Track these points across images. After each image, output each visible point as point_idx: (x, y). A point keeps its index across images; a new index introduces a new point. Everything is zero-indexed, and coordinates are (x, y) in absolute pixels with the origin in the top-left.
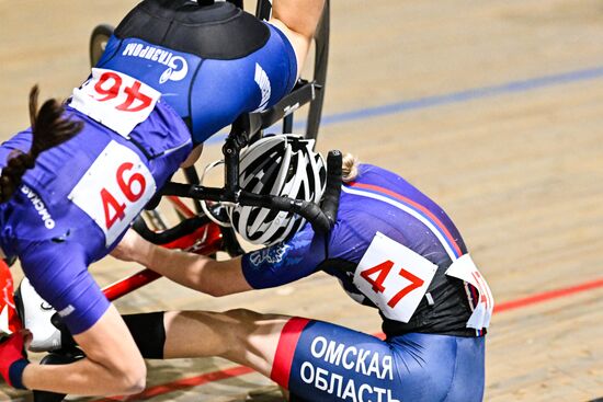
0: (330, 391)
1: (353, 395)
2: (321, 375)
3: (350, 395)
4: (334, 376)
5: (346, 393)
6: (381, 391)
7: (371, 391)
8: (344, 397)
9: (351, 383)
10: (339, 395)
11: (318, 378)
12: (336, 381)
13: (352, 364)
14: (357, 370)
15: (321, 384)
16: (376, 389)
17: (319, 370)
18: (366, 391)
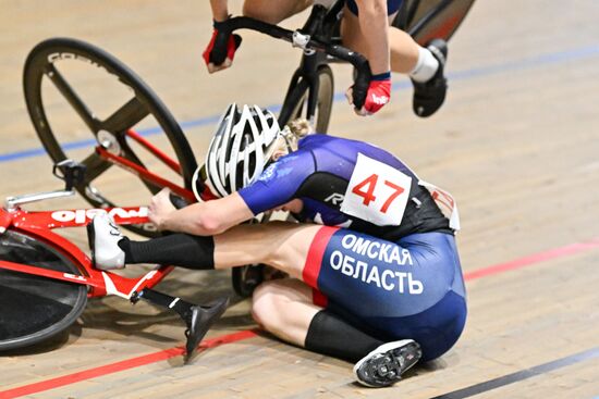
0: (356, 276)
1: (377, 280)
2: (349, 262)
3: (374, 279)
4: (359, 264)
5: (370, 278)
6: (401, 275)
7: (393, 276)
8: (368, 281)
9: (375, 270)
10: (363, 279)
11: (346, 265)
12: (362, 268)
13: (376, 254)
14: (380, 259)
15: (348, 269)
16: (397, 274)
17: (347, 258)
18: (388, 276)
